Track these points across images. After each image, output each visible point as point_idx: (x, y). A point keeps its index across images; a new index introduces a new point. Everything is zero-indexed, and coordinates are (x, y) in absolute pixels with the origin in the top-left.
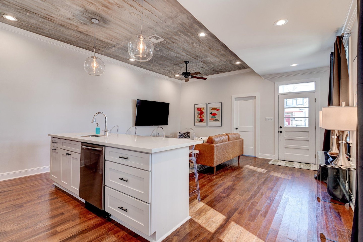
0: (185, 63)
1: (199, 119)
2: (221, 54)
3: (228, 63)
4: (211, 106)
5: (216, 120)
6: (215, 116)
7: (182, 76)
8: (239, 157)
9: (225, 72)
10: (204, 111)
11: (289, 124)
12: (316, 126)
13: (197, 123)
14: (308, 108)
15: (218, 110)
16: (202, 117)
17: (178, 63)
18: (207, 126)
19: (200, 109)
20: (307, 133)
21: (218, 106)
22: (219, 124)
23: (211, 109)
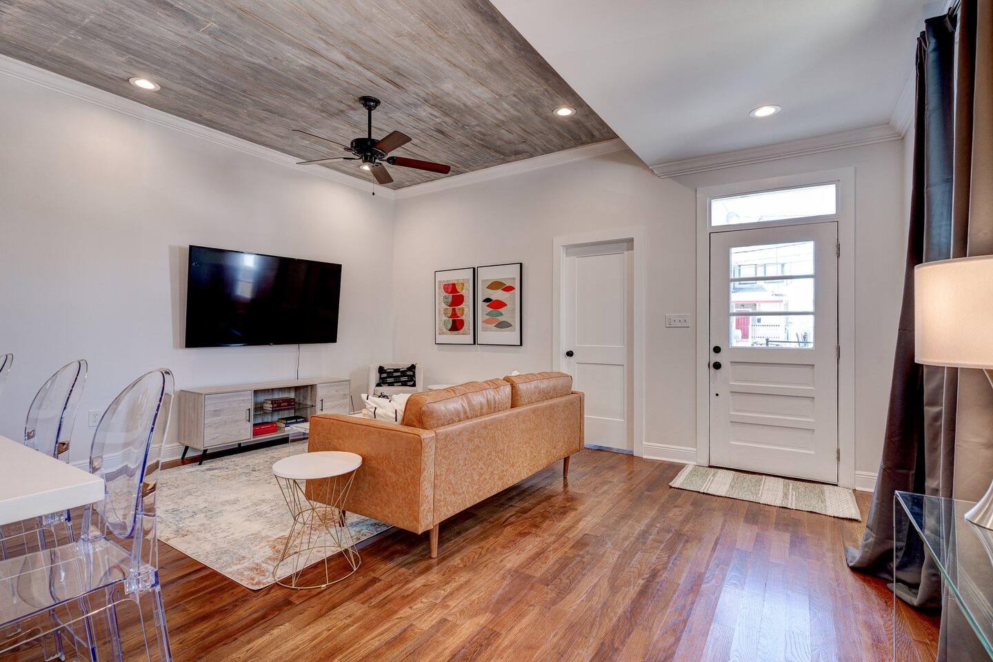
0: (365, 105)
1: (451, 320)
2: (486, 60)
3: (528, 110)
4: (486, 276)
5: (503, 325)
6: (502, 310)
7: (350, 154)
8: (566, 460)
9: (531, 156)
10: (463, 293)
11: (745, 336)
12: (840, 344)
13: (443, 333)
14: (811, 281)
15: (509, 289)
16: (458, 313)
17: (342, 107)
18: (474, 343)
19: (454, 285)
20: (808, 369)
21: (509, 275)
22: (511, 336)
23: (487, 288)
